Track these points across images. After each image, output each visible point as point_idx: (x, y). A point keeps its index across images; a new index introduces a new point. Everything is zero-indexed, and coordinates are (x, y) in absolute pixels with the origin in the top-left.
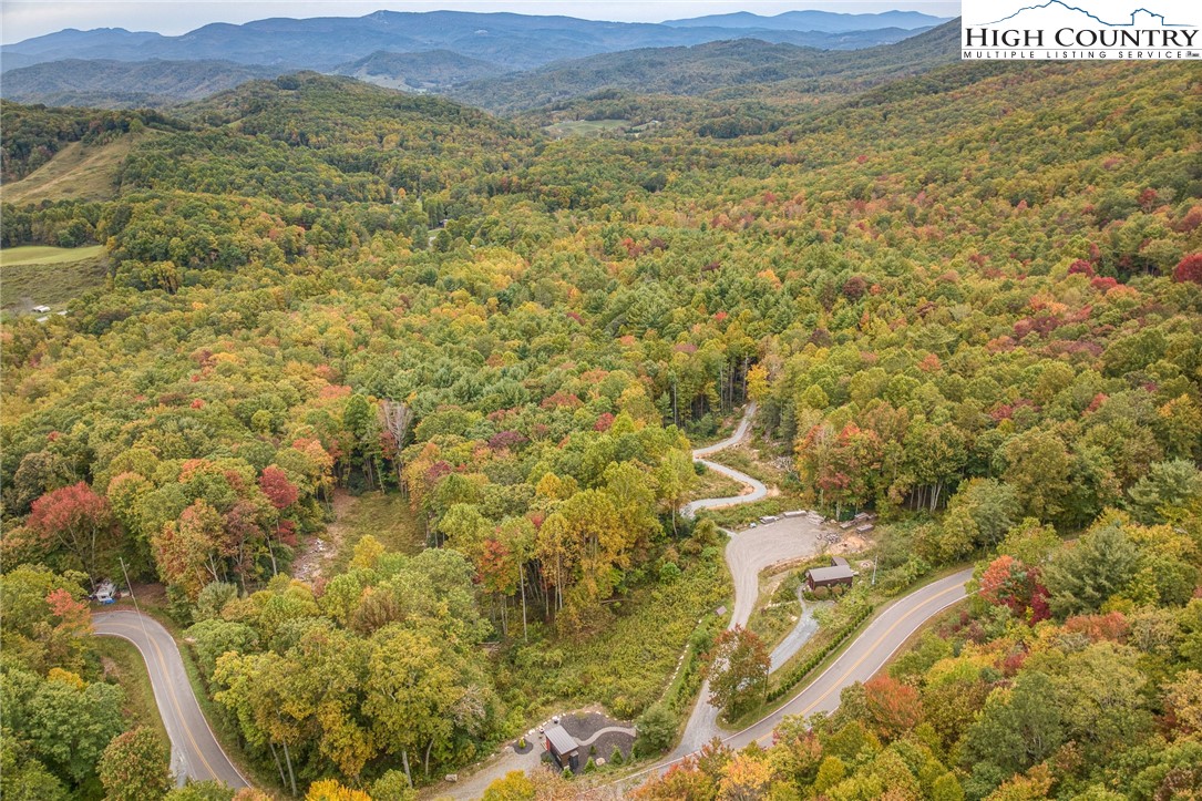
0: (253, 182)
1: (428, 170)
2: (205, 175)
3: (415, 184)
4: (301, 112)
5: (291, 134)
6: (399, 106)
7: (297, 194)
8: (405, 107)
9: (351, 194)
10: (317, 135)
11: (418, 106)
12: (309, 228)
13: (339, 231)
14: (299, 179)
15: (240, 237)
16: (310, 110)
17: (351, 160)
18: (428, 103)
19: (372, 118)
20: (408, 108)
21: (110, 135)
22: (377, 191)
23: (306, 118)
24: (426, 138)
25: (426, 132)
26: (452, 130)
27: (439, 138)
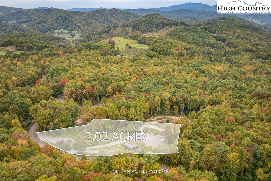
0: (192, 39)
1: (237, 43)
2: (183, 36)
3: (232, 46)
4: (217, 25)
5: (213, 30)
6: (243, 27)
7: (200, 44)
8: (245, 27)
9: (213, 45)
10: (218, 31)
11: (248, 27)
12: (187, 51)
13: (194, 53)
14: (202, 40)
15: (171, 50)
16: (220, 25)
17: (220, 38)
18: (251, 27)
19: (234, 29)
20: (246, 27)
21: (174, 26)
22: (221, 46)
23: (217, 27)
24: (245, 35)
25: (246, 34)
26: (253, 34)
27: (248, 36)
